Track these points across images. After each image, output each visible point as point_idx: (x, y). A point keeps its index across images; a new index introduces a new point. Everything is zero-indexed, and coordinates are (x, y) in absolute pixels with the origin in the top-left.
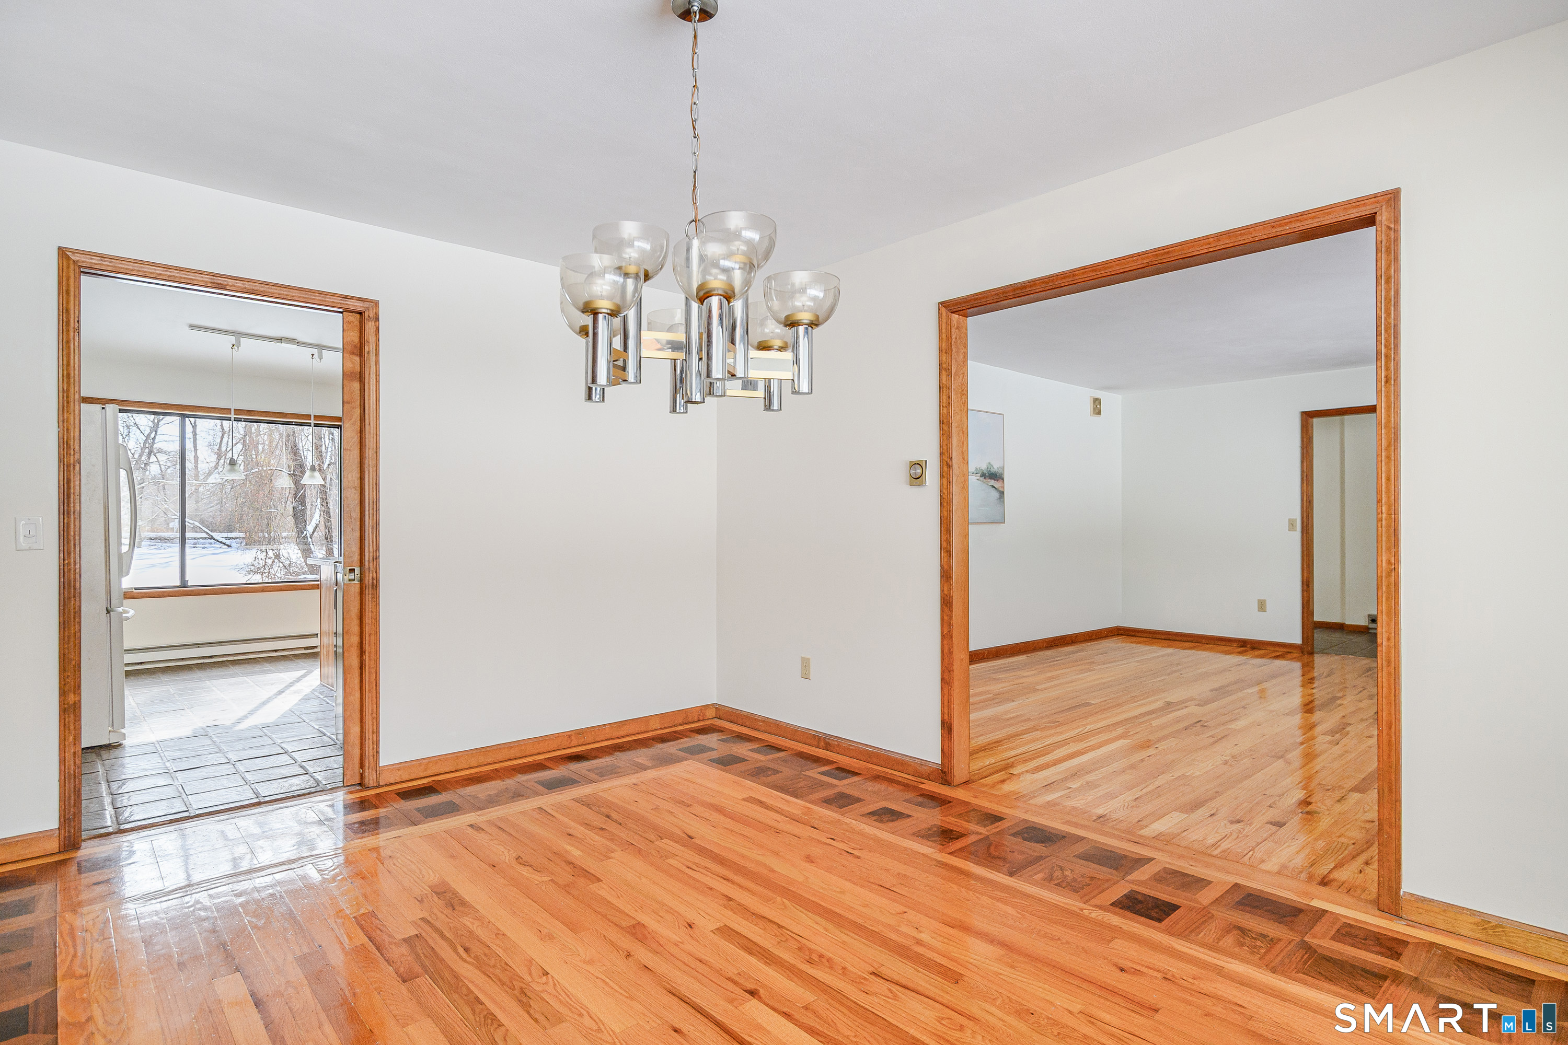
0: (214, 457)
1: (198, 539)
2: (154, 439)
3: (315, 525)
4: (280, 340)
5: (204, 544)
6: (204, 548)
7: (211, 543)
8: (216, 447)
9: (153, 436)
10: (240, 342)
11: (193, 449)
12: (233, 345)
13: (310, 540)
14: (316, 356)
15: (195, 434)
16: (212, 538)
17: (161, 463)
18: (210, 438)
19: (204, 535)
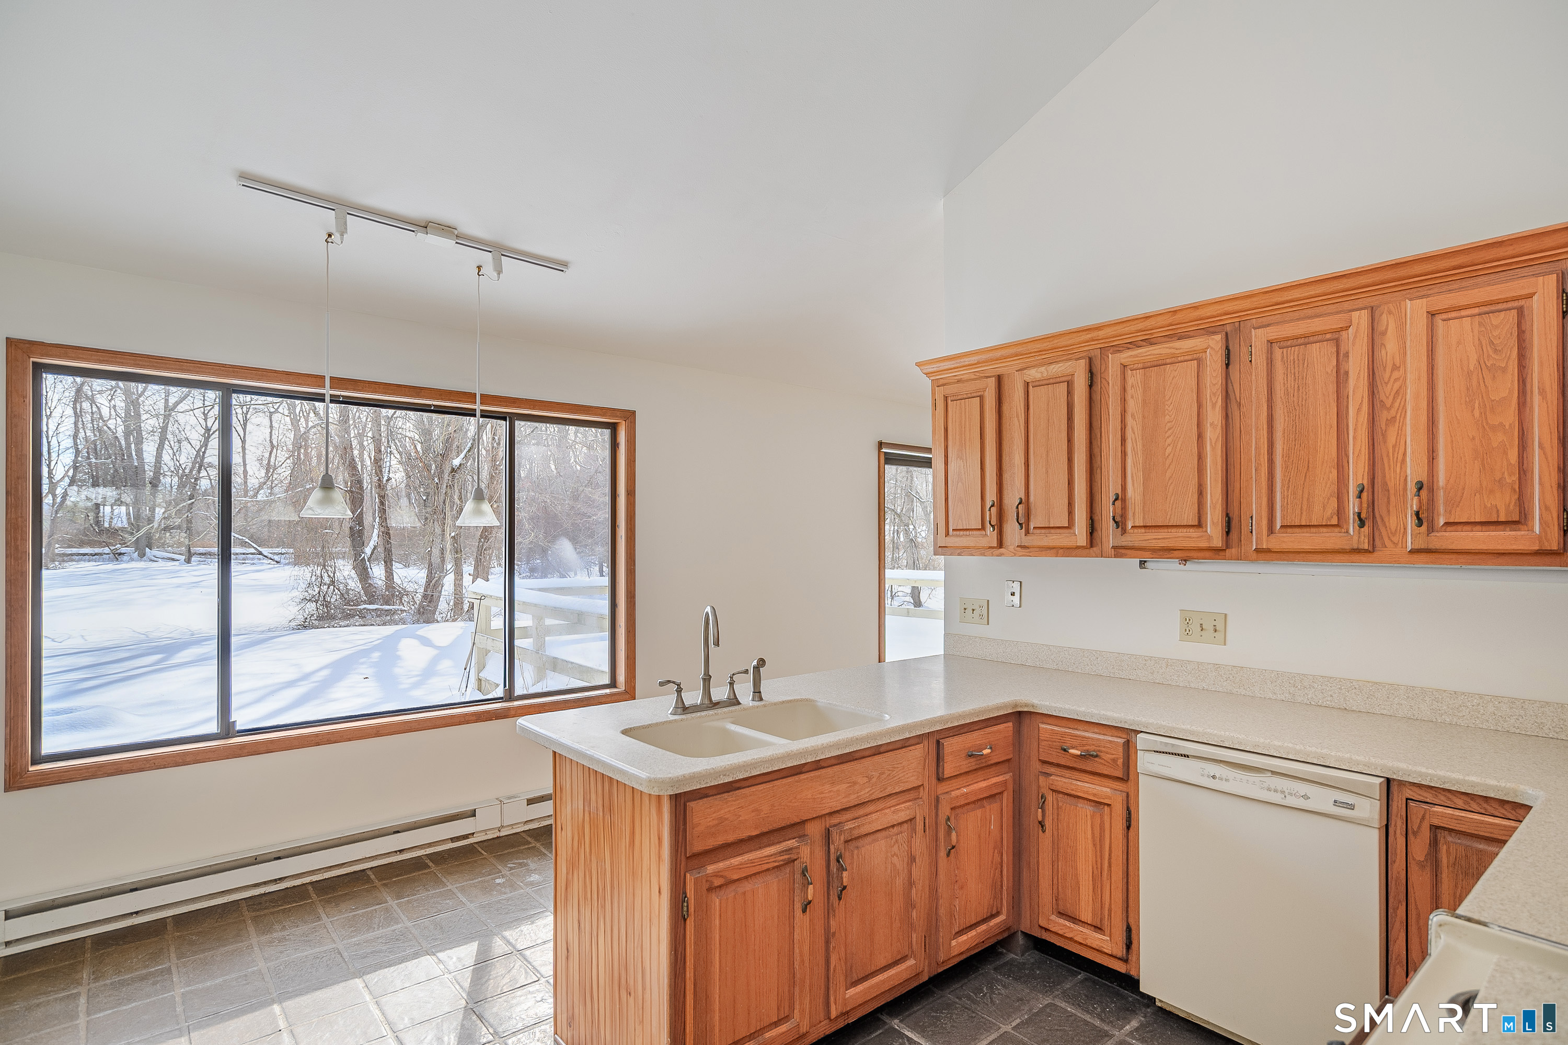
0: (263, 473)
1: (247, 554)
2: (204, 453)
3: (373, 547)
4: (425, 226)
5: (253, 559)
6: (253, 564)
7: (260, 559)
8: (265, 462)
9: (203, 450)
10: (345, 223)
11: (242, 464)
12: (330, 236)
13: (368, 563)
14: (488, 269)
15: (244, 448)
16: (260, 553)
17: (212, 477)
18: (259, 453)
19: (253, 550)
